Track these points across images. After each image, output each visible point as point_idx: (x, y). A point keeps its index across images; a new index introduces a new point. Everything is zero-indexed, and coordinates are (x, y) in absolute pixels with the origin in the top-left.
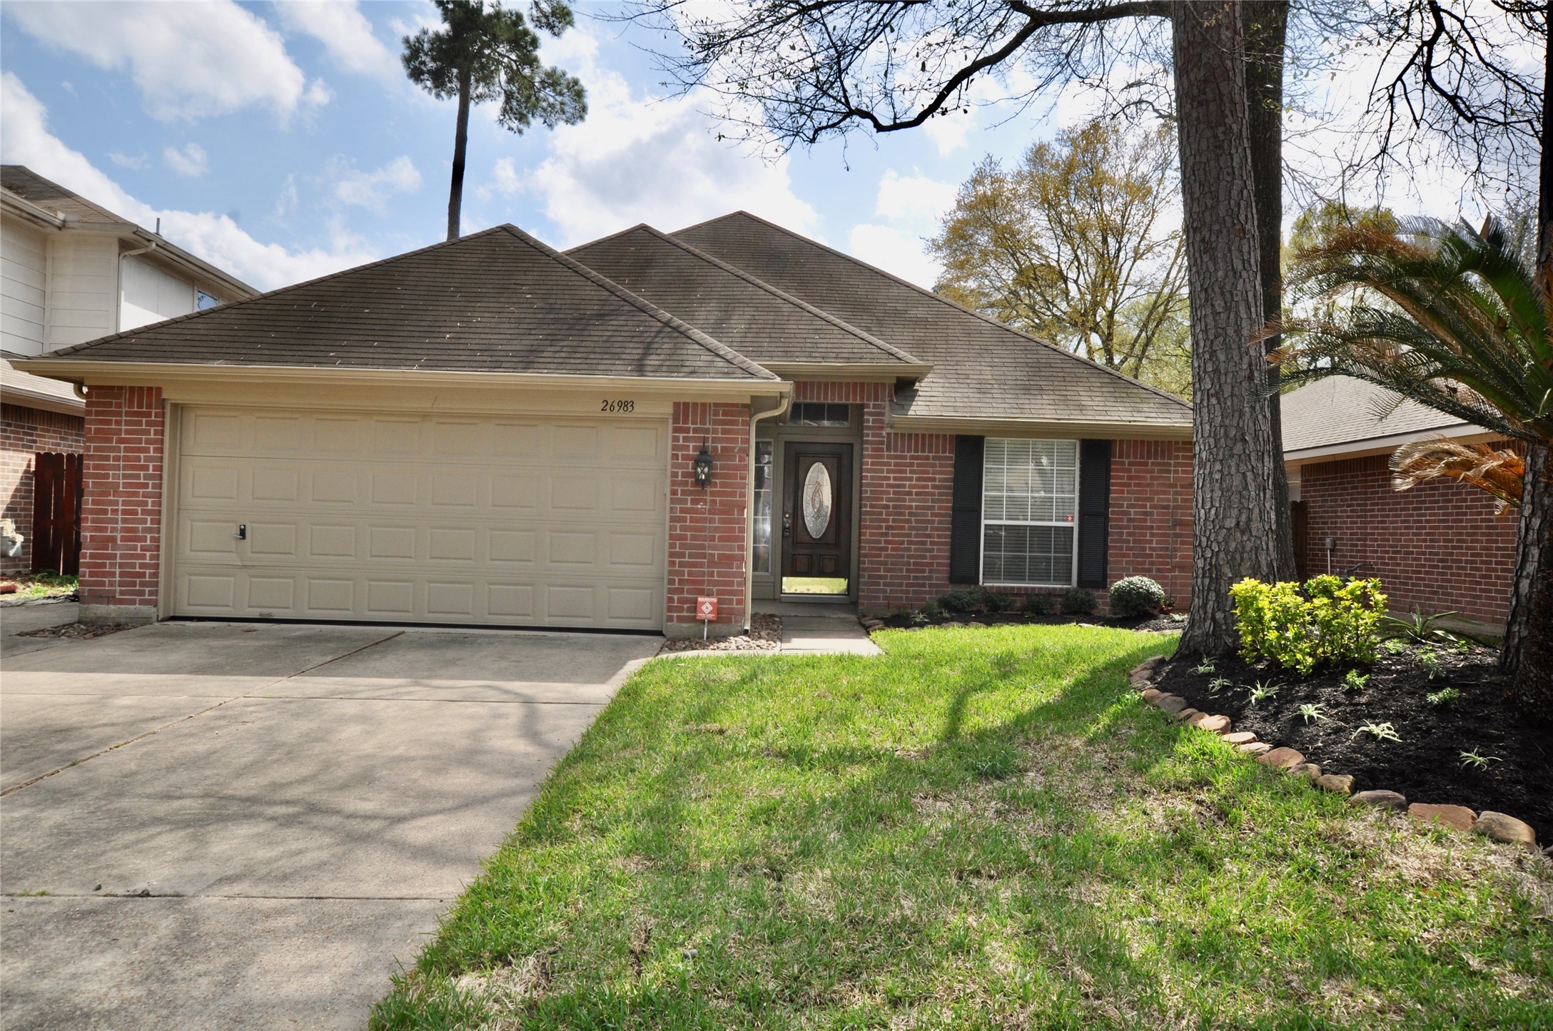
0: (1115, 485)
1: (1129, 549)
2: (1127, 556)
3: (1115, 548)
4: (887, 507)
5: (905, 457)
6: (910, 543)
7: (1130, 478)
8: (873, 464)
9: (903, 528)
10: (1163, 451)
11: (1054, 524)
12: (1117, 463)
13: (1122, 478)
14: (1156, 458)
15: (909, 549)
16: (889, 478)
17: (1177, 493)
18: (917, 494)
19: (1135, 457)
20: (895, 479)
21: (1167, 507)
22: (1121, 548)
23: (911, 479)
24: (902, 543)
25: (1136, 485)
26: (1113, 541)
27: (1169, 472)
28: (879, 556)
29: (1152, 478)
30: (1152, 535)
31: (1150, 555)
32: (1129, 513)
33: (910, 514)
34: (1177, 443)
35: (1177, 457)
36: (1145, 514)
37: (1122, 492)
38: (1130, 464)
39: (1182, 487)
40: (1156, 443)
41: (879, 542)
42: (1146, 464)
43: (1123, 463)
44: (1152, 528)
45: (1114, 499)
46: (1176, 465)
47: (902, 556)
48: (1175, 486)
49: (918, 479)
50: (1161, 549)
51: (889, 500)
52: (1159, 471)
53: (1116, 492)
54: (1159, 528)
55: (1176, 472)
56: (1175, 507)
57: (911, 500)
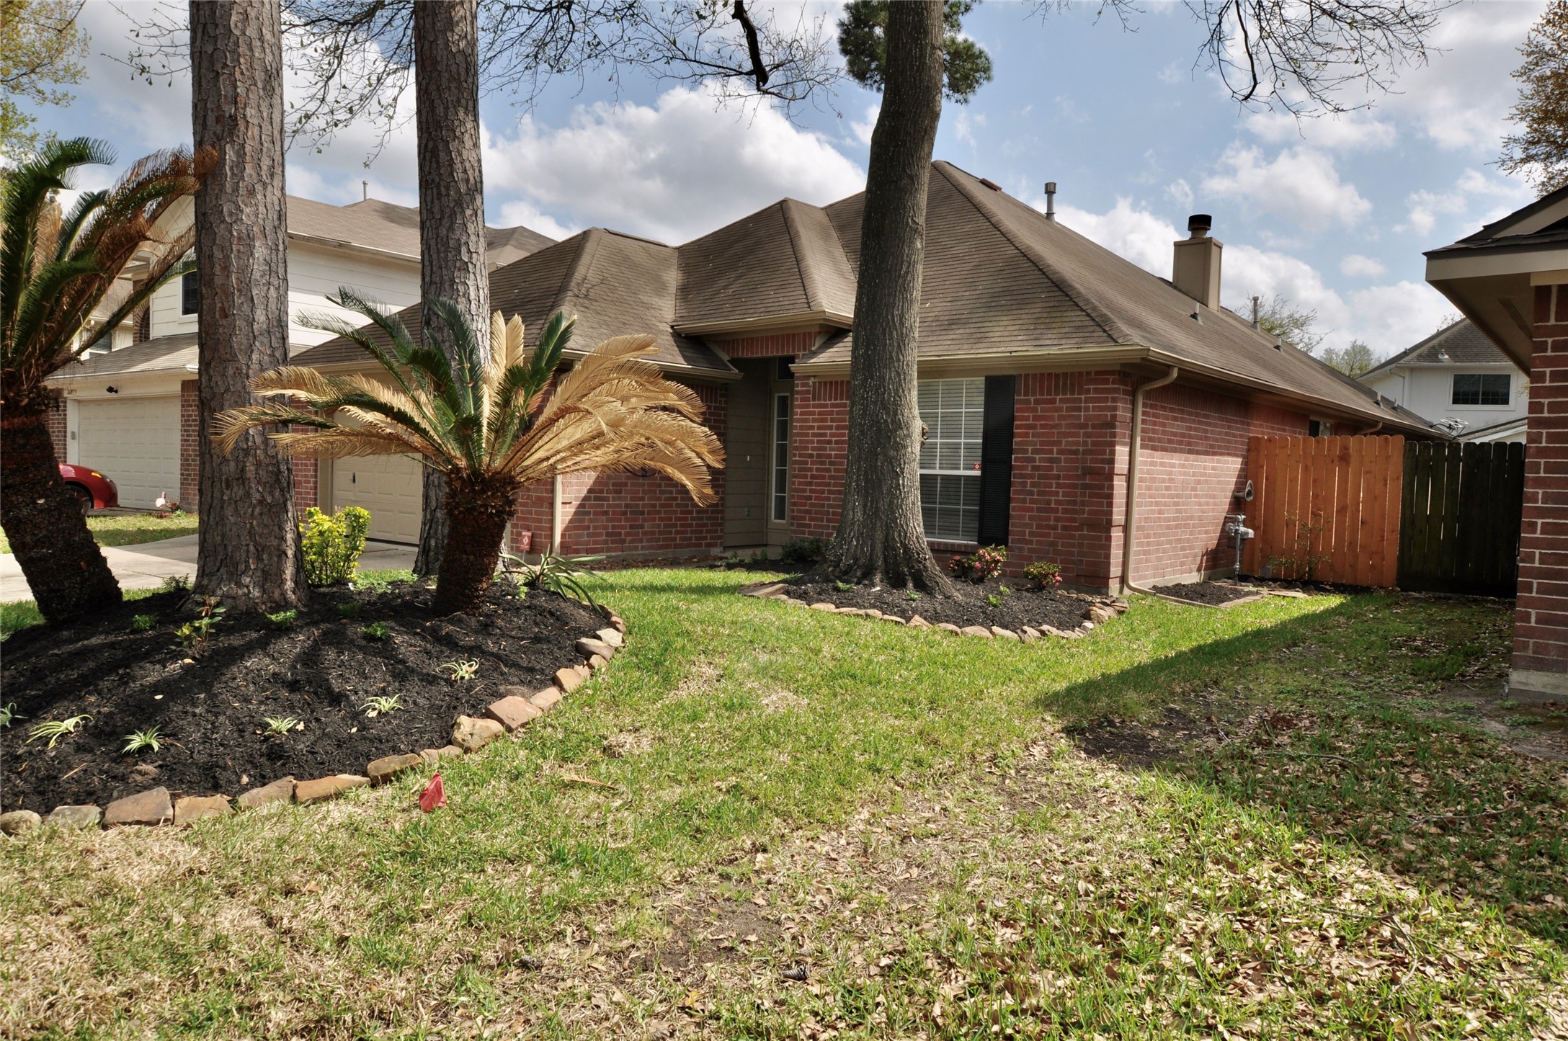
0: (1019, 427)
1: (1032, 501)
2: (1031, 510)
3: (1018, 500)
4: (811, 456)
5: (826, 406)
6: (830, 492)
7: (1035, 418)
8: (802, 414)
9: (824, 477)
10: (1072, 385)
11: (962, 472)
12: (1021, 401)
13: (1027, 418)
14: (1064, 394)
15: (828, 499)
16: (813, 428)
17: (1087, 435)
18: (837, 442)
19: (1042, 394)
20: (819, 428)
21: (1076, 452)
22: (1024, 501)
23: (831, 428)
24: (823, 492)
25: (1042, 426)
26: (1017, 492)
27: (1079, 409)
28: (805, 505)
29: (1060, 418)
30: (1059, 486)
31: (1056, 510)
32: (1034, 460)
33: (831, 464)
34: (1088, 373)
35: (1088, 391)
36: (1051, 460)
37: (1027, 435)
38: (1037, 402)
39: (1094, 426)
40: (1065, 375)
41: (805, 491)
42: (1053, 401)
43: (1028, 402)
44: (1058, 477)
45: (1018, 443)
46: (1087, 400)
47: (823, 506)
48: (1085, 426)
49: (837, 428)
50: (1068, 503)
51: (813, 449)
52: (1069, 409)
53: (1020, 435)
54: (1066, 477)
55: (1087, 409)
56: (1085, 452)
57: (832, 449)
